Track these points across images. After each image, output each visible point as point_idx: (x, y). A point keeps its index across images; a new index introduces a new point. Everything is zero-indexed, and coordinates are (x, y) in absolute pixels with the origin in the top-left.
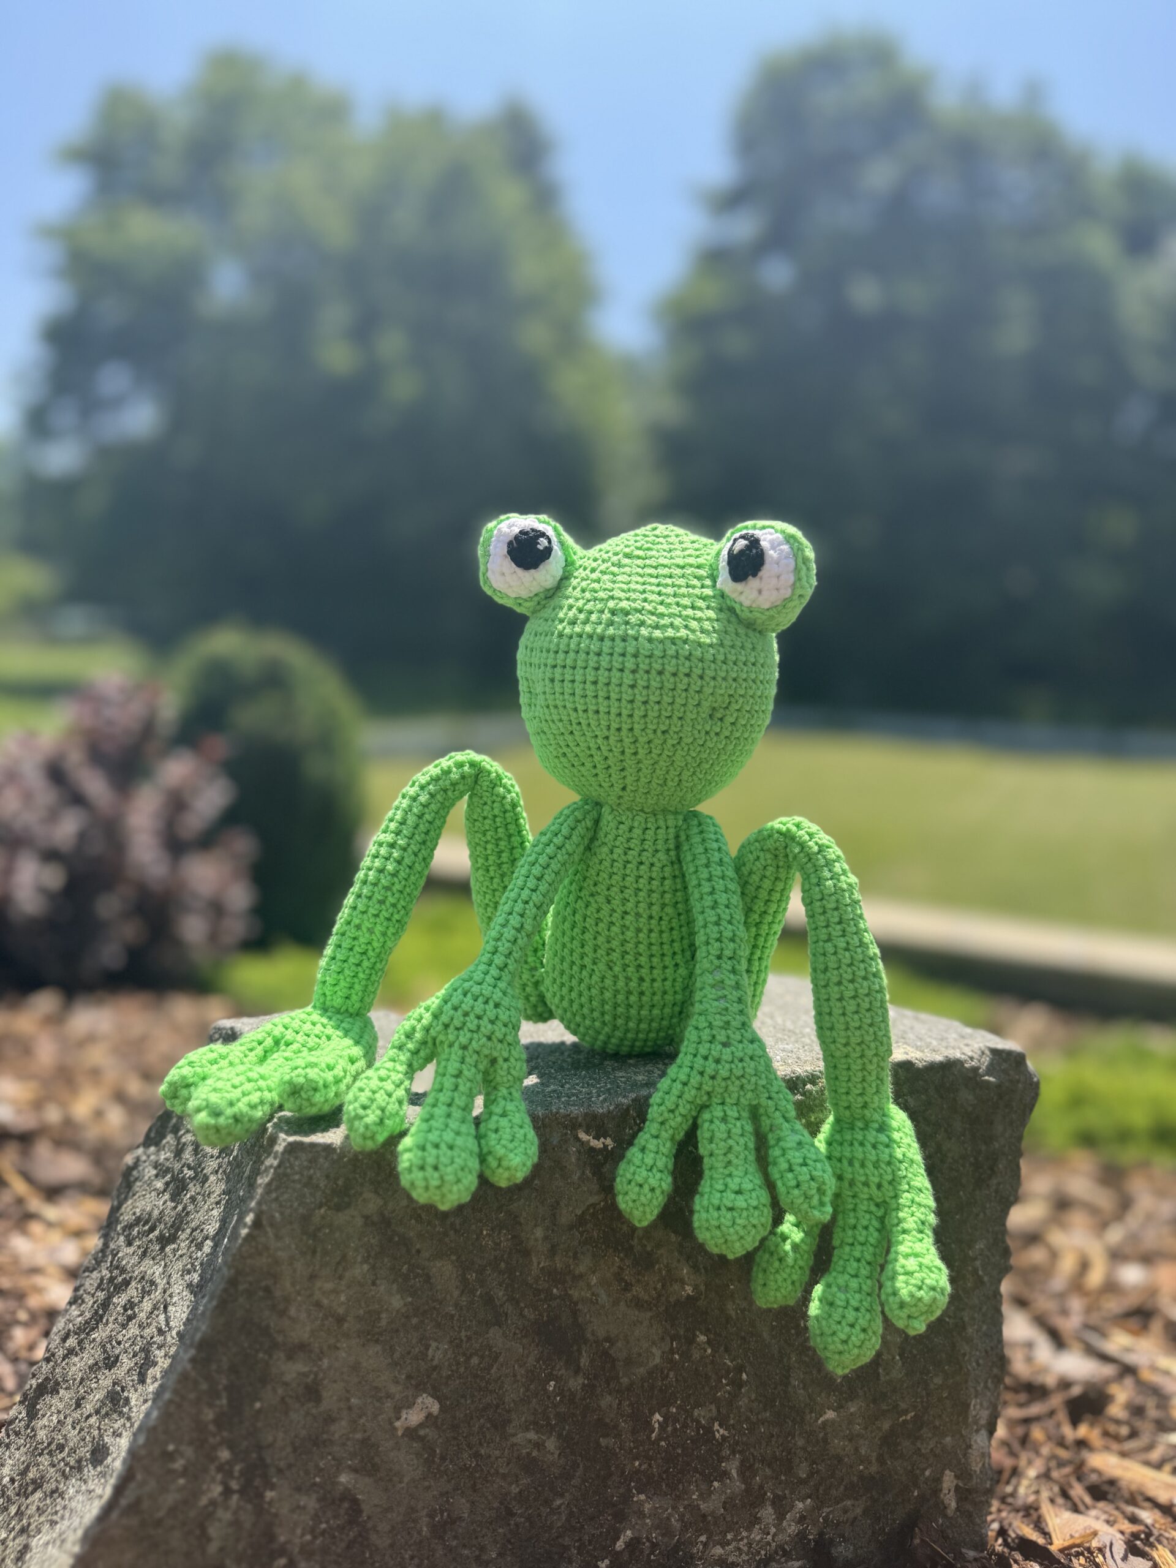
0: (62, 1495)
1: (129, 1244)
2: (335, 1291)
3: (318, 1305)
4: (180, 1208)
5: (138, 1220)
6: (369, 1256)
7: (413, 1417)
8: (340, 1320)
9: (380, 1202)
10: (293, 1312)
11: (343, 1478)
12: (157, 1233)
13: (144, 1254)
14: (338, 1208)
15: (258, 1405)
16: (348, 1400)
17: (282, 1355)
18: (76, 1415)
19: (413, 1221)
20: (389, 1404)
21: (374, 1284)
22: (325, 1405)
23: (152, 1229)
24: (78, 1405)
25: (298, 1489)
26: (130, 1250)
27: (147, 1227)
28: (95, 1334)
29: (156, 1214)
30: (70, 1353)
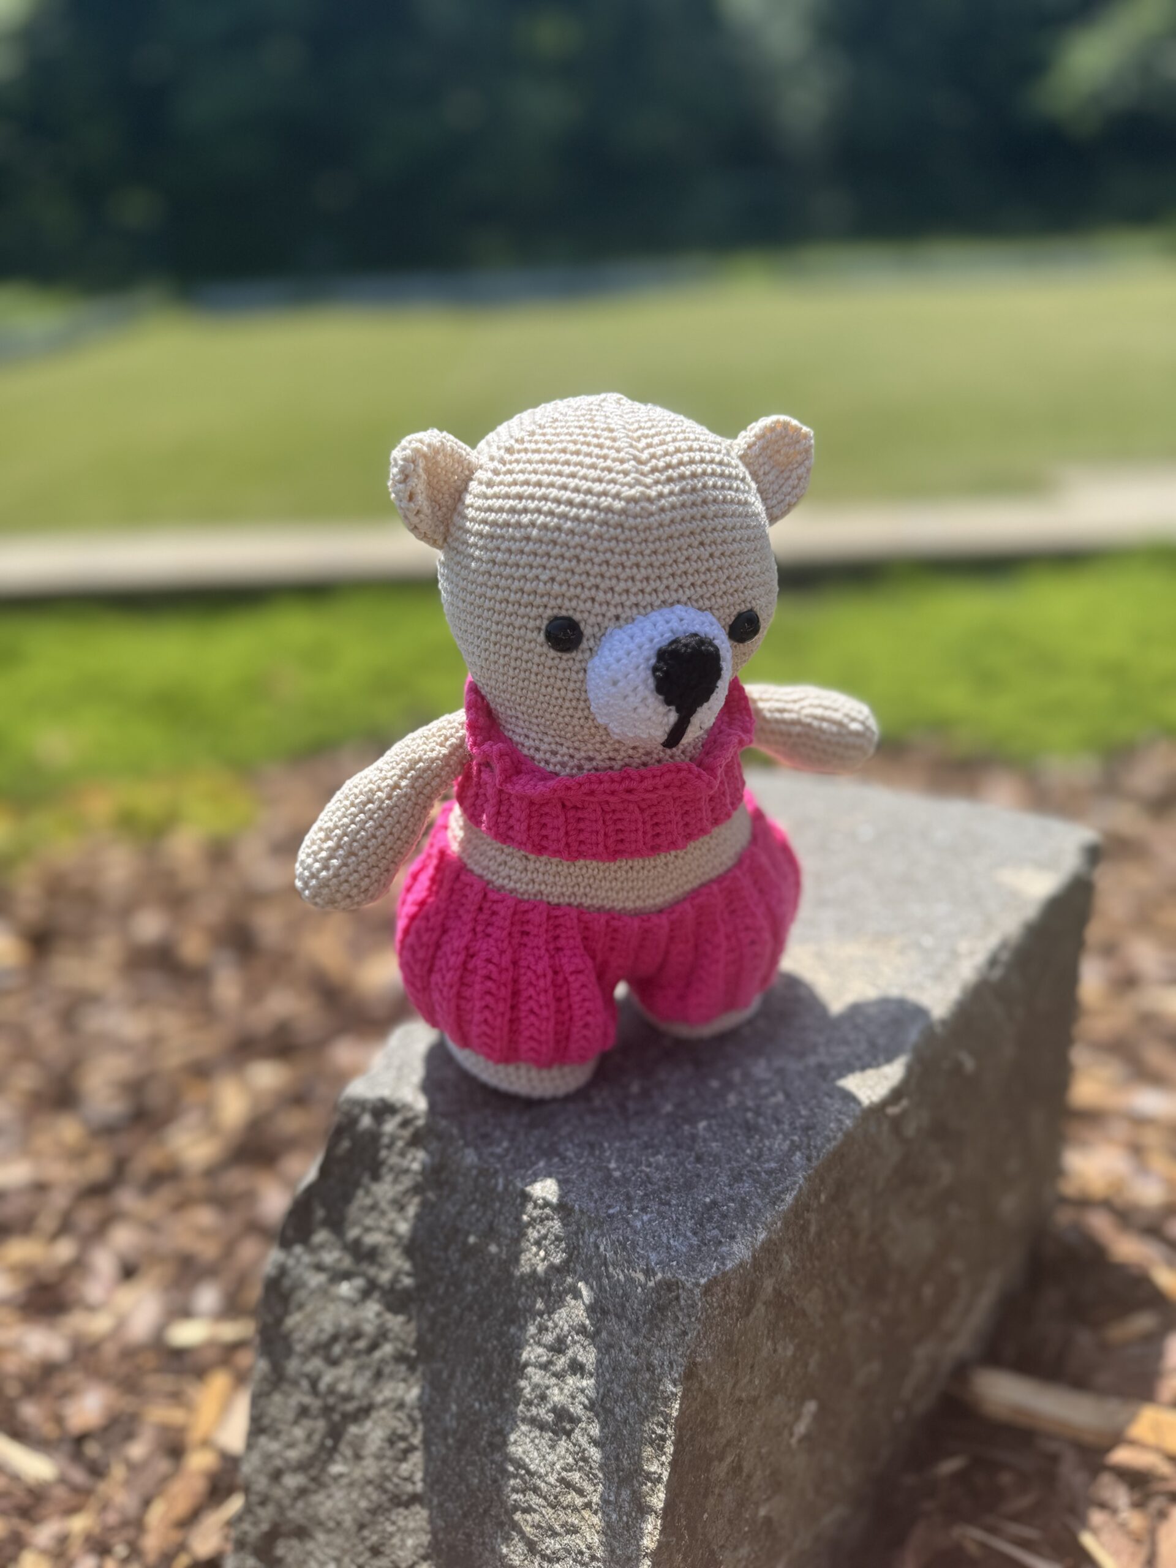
1: (335, 1364)
2: (751, 1381)
3: (739, 1401)
6: (769, 1331)
7: (801, 1428)
8: (754, 1401)
9: (773, 1280)
10: (721, 1422)
11: (763, 1512)
14: (748, 1314)
15: (706, 1516)
16: (759, 1453)
17: (716, 1463)
19: (793, 1277)
20: (786, 1433)
21: (775, 1351)
22: (746, 1471)
25: (735, 1548)
26: (345, 1372)
27: (361, 1344)
28: (336, 1468)
29: (369, 1328)
30: (302, 1492)
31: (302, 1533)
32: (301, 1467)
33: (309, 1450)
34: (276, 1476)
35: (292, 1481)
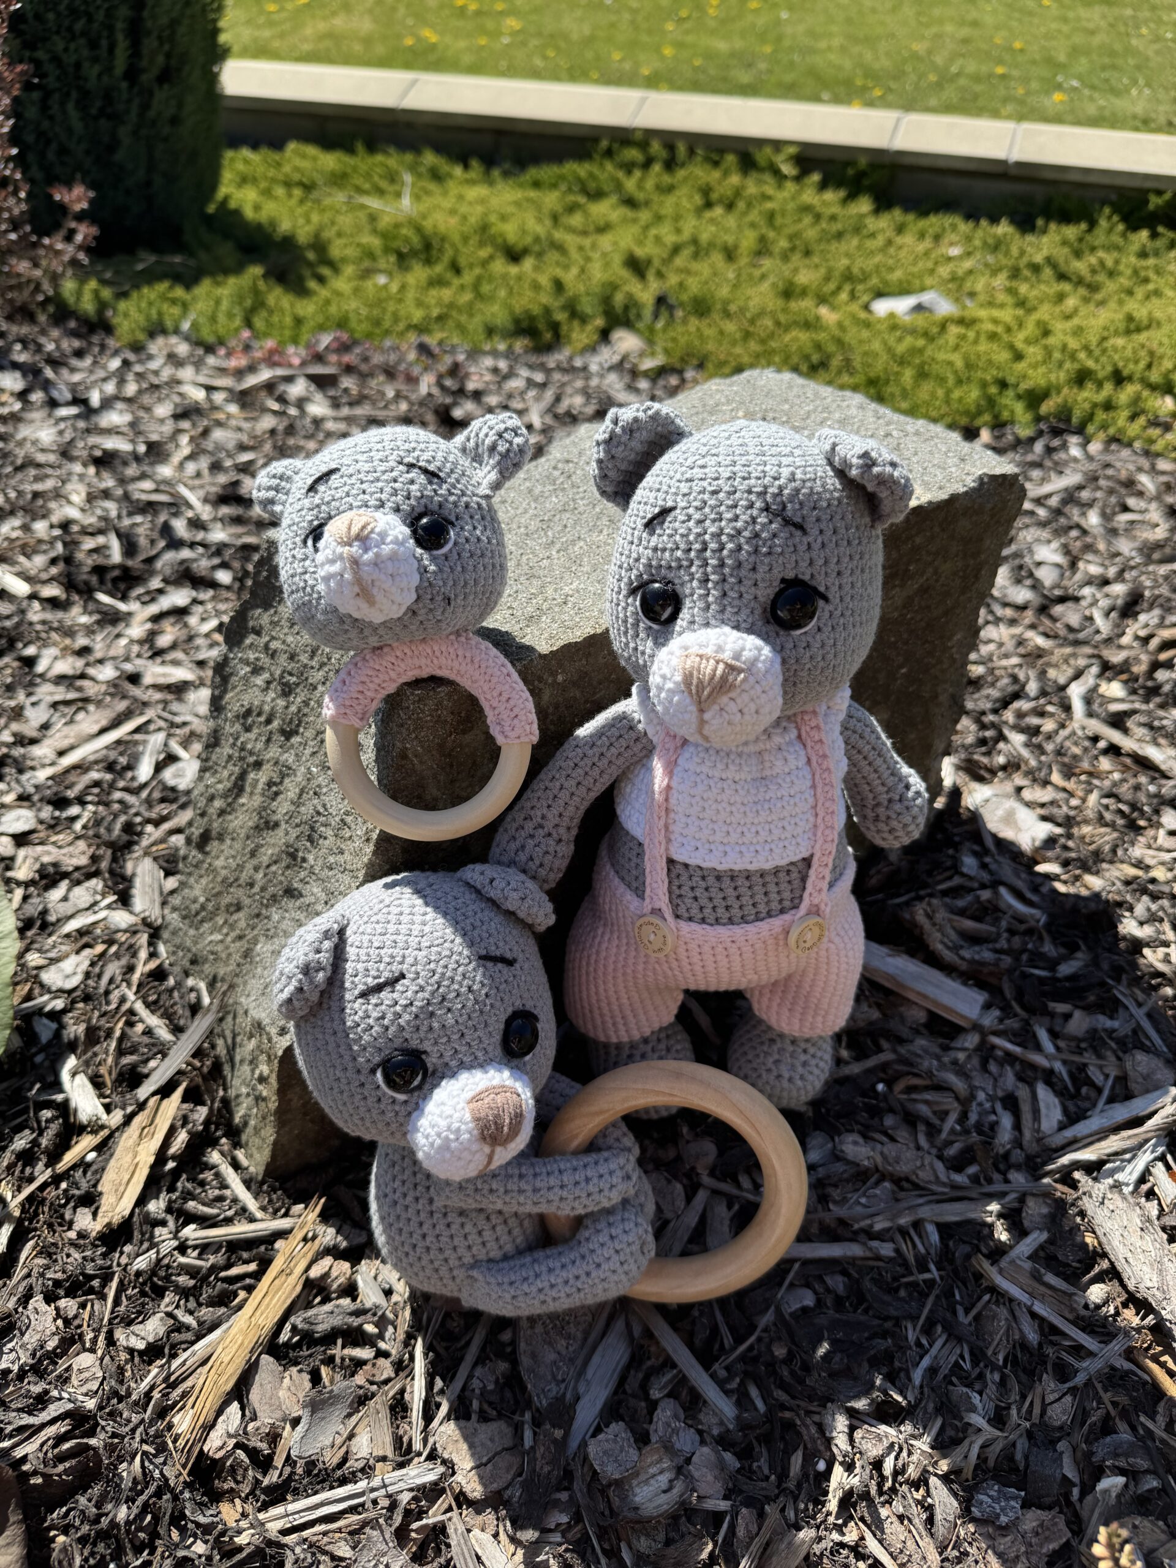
0: (268, 918)
1: (248, 729)
4: (293, 709)
5: (249, 712)
12: (276, 724)
13: (268, 740)
14: (464, 732)
18: (255, 862)
23: (269, 721)
24: (253, 854)
26: (252, 735)
27: (262, 719)
28: (243, 800)
29: (267, 708)
30: (222, 813)
31: (221, 838)
32: (225, 796)
33: (229, 785)
34: (212, 798)
35: (218, 804)
